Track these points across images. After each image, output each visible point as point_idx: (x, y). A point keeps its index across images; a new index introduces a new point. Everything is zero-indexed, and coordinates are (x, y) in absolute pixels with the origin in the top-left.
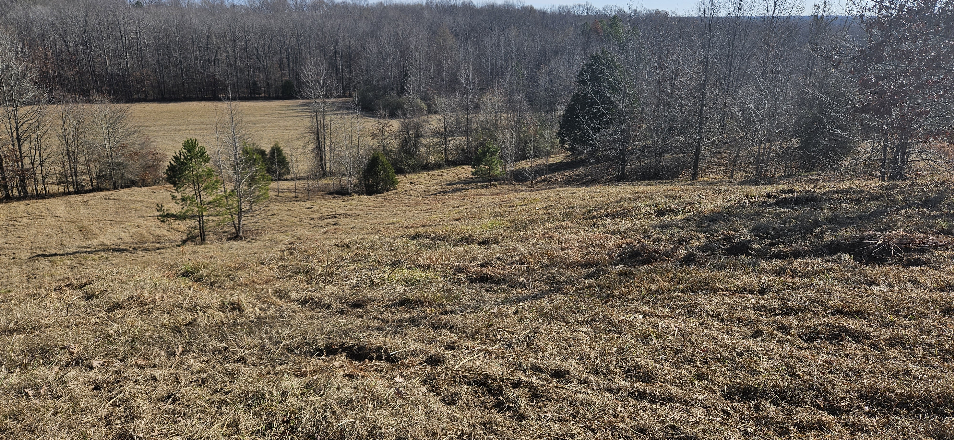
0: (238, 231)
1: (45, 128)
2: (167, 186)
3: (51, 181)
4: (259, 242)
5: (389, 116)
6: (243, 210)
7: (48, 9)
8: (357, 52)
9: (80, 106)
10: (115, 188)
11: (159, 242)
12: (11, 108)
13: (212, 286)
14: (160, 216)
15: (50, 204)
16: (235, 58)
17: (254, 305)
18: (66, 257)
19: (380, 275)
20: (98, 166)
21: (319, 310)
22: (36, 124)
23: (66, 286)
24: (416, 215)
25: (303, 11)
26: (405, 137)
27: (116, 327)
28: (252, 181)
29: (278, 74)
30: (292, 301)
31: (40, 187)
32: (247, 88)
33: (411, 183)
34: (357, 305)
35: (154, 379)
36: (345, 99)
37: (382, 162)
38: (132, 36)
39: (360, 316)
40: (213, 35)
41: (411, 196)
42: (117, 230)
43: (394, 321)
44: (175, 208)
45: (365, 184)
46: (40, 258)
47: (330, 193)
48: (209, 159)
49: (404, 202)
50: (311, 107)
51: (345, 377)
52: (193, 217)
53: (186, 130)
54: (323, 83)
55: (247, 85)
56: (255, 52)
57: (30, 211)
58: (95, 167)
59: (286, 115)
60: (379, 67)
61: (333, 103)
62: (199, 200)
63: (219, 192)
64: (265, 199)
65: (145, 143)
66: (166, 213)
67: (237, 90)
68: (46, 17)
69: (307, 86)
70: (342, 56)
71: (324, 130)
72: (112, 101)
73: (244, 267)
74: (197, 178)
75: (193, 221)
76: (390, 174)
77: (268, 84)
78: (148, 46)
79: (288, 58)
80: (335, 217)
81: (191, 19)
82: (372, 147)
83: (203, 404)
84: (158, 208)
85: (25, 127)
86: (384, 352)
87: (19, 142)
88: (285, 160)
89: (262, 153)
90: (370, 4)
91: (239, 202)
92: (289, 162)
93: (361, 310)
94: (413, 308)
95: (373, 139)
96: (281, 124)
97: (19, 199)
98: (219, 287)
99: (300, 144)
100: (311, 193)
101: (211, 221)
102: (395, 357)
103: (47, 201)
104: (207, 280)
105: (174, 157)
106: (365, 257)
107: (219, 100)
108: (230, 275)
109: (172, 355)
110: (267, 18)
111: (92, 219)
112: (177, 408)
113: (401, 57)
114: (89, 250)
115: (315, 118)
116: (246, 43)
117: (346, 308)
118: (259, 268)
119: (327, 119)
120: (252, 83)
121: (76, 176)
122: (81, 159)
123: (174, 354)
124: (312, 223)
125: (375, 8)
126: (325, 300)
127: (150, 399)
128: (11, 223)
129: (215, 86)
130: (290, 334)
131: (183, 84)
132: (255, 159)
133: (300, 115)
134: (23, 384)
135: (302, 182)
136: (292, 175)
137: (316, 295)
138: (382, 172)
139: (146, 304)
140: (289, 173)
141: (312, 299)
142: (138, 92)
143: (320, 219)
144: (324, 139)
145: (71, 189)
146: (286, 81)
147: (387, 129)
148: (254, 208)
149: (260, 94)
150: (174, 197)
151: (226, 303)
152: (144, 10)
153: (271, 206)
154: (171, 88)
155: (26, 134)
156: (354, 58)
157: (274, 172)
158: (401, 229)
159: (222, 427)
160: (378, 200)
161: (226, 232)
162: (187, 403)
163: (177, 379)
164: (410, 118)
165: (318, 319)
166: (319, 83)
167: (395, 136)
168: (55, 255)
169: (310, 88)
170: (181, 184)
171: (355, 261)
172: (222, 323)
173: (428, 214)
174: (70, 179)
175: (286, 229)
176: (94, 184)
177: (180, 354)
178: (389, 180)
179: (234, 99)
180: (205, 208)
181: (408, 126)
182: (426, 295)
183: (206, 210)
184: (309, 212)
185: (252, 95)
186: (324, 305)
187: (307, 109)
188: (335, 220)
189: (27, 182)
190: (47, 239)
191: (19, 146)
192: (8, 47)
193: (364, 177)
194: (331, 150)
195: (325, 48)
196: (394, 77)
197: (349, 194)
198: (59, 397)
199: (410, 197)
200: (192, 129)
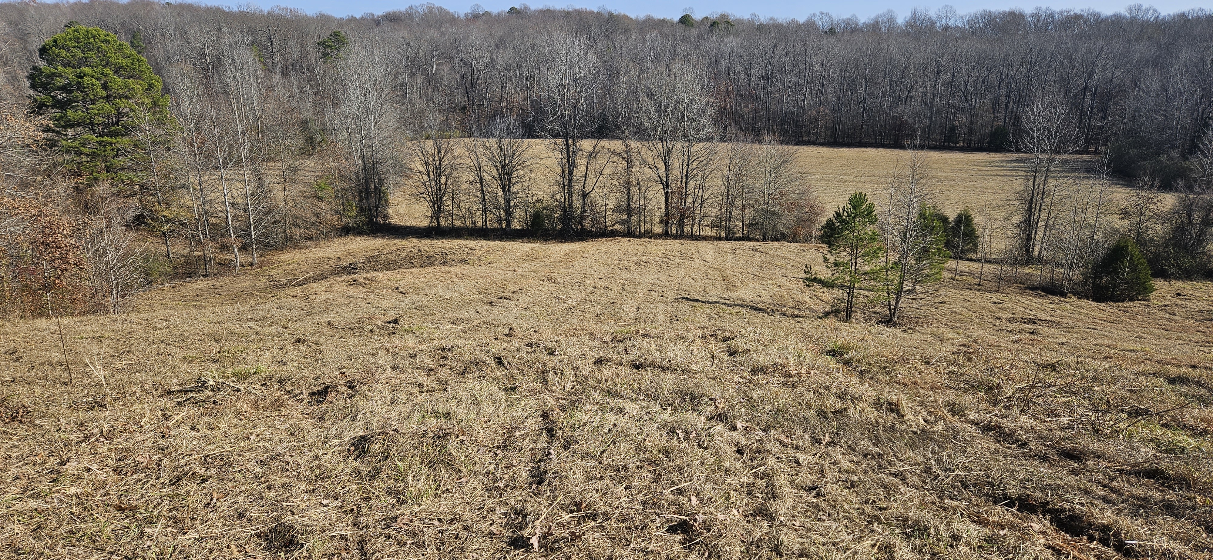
0: (892, 315)
1: (713, 167)
2: (818, 245)
3: (706, 223)
4: (919, 334)
5: (1160, 187)
6: (904, 289)
7: (739, 40)
8: (1123, 88)
9: (749, 146)
10: (764, 239)
11: (798, 309)
12: (686, 144)
13: (862, 375)
14: (806, 279)
15: (702, 247)
16: (934, 95)
17: (917, 414)
18: (707, 305)
19: (1112, 423)
20: (752, 213)
21: (1008, 445)
22: (705, 162)
23: (711, 336)
24: (1178, 346)
25: (1046, 30)
26: (1182, 221)
27: (760, 392)
28: (924, 253)
29: (988, 117)
30: (969, 422)
31: (695, 228)
32: (941, 134)
33: (1178, 294)
34: (1070, 455)
35: (797, 462)
36: (1086, 157)
37: (1132, 256)
38: (816, 68)
39: (1074, 472)
40: (912, 66)
41: (1174, 314)
42: (758, 286)
43: (1133, 496)
44: (824, 273)
45: (1093, 283)
46: (684, 301)
47: (1033, 288)
48: (876, 221)
49: (1160, 322)
50: (1028, 164)
51: (1048, 548)
52: (842, 287)
53: (853, 181)
54: (1056, 132)
55: (942, 131)
56: (962, 87)
57: (683, 252)
58: (749, 213)
59: (988, 173)
60: (1156, 112)
61: (1065, 162)
62: (853, 267)
63: (880, 263)
64: (935, 280)
65: (805, 194)
66: (813, 277)
67: (927, 136)
68: (735, 49)
69: (1029, 135)
70: (1095, 93)
71: (1042, 198)
72: (781, 143)
73: (905, 361)
74: (857, 240)
75: (841, 291)
76: (1142, 276)
77: (971, 130)
78: (831, 79)
79: (1007, 96)
80: (1035, 323)
81: (888, 46)
82: (1118, 230)
83: (851, 511)
84: (806, 270)
85: (694, 165)
86: (1114, 535)
87: (687, 179)
88: (974, 233)
89: (945, 220)
90: (1161, 17)
91: (902, 277)
92: (978, 237)
93: (1076, 465)
94: (1170, 487)
95: (1123, 219)
96: (978, 184)
97: (676, 237)
98: (871, 378)
99: (1000, 215)
100: (1002, 283)
101: (862, 297)
102: (1133, 549)
103: (699, 243)
104: (857, 367)
105: (836, 213)
106: (1084, 391)
107: (903, 147)
108: (885, 367)
109: (817, 442)
110: (990, 43)
111: (736, 270)
112: (823, 505)
113: (1202, 96)
114: (728, 302)
115: (1032, 180)
116: (953, 76)
117: (1052, 454)
118: (923, 367)
119: (1051, 182)
120: (950, 128)
121: (730, 220)
122: (739, 203)
123: (819, 442)
124: (997, 324)
125: (1169, 22)
126: (1020, 434)
127: (792, 482)
128: (665, 260)
129: (899, 130)
130: (967, 465)
131: (862, 126)
132: (934, 227)
133: (1008, 174)
134: (675, 424)
135: (992, 267)
136: (980, 255)
137: (1007, 424)
138: (1127, 270)
139: (790, 376)
140: (975, 251)
141: (1000, 428)
142: (809, 133)
143: (1010, 320)
144: (1040, 211)
145: (723, 234)
146: (998, 127)
147: (1152, 206)
148: (918, 288)
149: (956, 143)
150: (826, 260)
151: (882, 401)
152: (836, 38)
153: (942, 291)
154: (847, 131)
155: (695, 172)
156: (1115, 97)
157: (954, 247)
158: (1148, 362)
159: (873, 546)
160: (1111, 310)
161: (878, 313)
162: (832, 503)
163: (823, 471)
164: (1198, 194)
165: (1005, 456)
166: (1050, 132)
167: (1164, 219)
168: (698, 301)
169: (1033, 137)
170: (837, 246)
171: (1066, 392)
172: (877, 422)
173: (1202, 348)
174: (724, 223)
175: (958, 324)
176: (745, 232)
177: (826, 444)
178: (1138, 284)
179: (922, 147)
180: (859, 278)
181: (1192, 204)
182: (1198, 474)
183: (859, 281)
184: (994, 308)
185: (946, 144)
186: (1018, 440)
187: (1022, 167)
188: (1033, 327)
189: (686, 221)
190: (693, 282)
191: (686, 183)
192: (697, 81)
193: (1095, 274)
194: (1046, 226)
195: (1068, 83)
196: (1182, 127)
197: (1063, 294)
198: (706, 448)
199: (1171, 317)
200: (860, 181)
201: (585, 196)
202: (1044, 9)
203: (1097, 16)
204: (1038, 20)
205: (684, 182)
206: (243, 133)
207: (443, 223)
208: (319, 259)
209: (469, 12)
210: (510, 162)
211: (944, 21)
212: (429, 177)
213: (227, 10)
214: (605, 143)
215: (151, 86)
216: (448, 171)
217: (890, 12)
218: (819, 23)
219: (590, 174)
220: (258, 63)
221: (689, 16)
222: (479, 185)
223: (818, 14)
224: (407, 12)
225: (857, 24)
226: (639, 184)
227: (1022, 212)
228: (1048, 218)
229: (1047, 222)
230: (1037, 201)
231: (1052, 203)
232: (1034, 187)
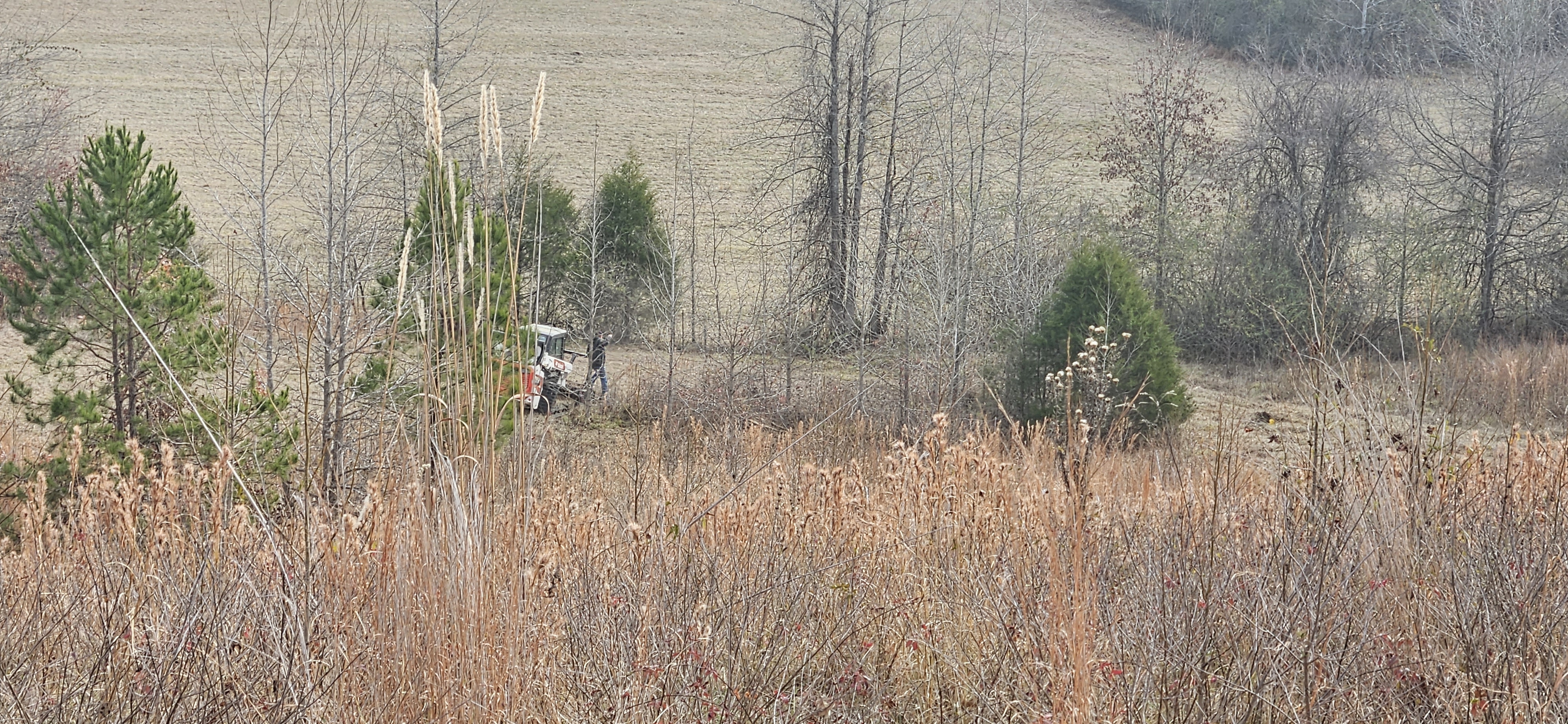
26: (1276, 177)
37: (1119, 301)
71: (864, 113)
76: (1152, 364)
82: (1099, 212)
89: (557, 206)
95: (1111, 173)
99: (740, 175)
140: (669, 313)
144: (860, 158)
164: (1311, 82)
167: (1227, 169)
181: (1294, 117)
227: (808, 162)
228: (889, 183)
229: (888, 197)
230: (849, 125)
231: (895, 128)
232: (834, 71)
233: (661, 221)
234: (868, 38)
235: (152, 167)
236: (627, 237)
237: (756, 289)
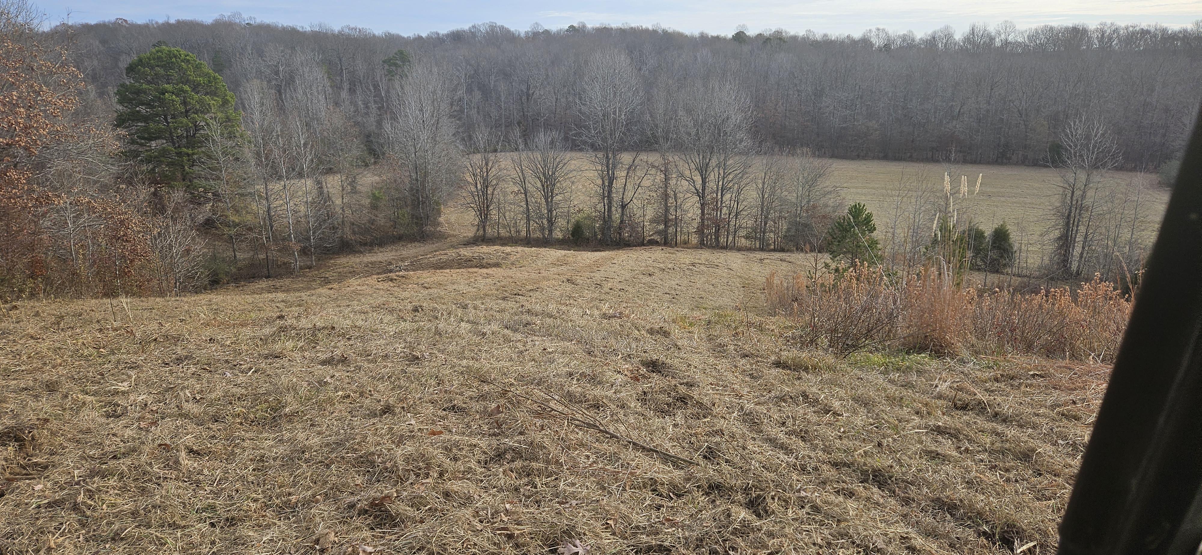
1: (748, 180)
9: (784, 159)
12: (722, 158)
15: (732, 256)
16: (987, 111)
22: (741, 175)
29: (1044, 133)
31: (730, 239)
32: (994, 150)
55: (995, 146)
56: (1017, 103)
57: (710, 260)
68: (786, 65)
71: (1080, 214)
77: (1025, 146)
89: (980, 235)
92: (1015, 252)
97: (709, 247)
115: (1069, 195)
116: (1008, 91)
120: (1003, 144)
121: (764, 233)
122: (773, 215)
140: (1011, 266)
142: (859, 148)
144: (1078, 226)
145: (757, 245)
174: (758, 235)
176: (779, 243)
189: (721, 232)
194: (1085, 242)
201: (623, 206)
202: (1109, 25)
203: (1164, 31)
204: (1103, 35)
205: (719, 194)
206: (305, 145)
207: (489, 231)
208: (372, 263)
209: (529, 30)
210: (554, 173)
211: (1003, 36)
212: (477, 187)
213: (301, 30)
214: (643, 156)
215: (225, 102)
216: (494, 182)
217: (947, 28)
218: (874, 40)
219: (629, 187)
220: (326, 80)
221: (743, 32)
222: (523, 196)
223: (874, 29)
224: (470, 31)
225: (913, 40)
226: (675, 195)
227: (1059, 227)
228: (1086, 234)
229: (1086, 238)
230: (1075, 216)
231: (1090, 218)
232: (1071, 202)
233: (1011, 241)
234: (1084, 192)
235: (866, 213)
236: (1000, 244)
237: (1040, 261)
